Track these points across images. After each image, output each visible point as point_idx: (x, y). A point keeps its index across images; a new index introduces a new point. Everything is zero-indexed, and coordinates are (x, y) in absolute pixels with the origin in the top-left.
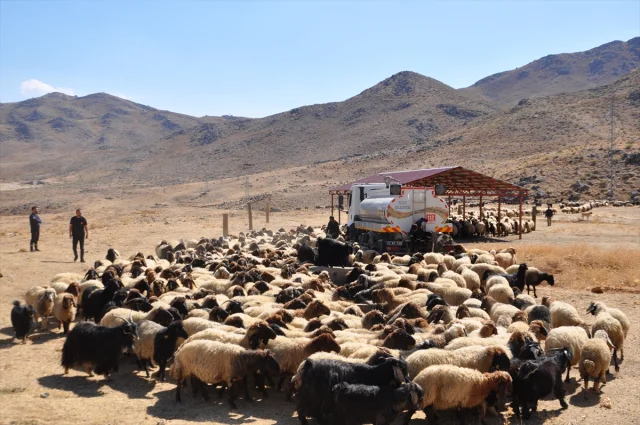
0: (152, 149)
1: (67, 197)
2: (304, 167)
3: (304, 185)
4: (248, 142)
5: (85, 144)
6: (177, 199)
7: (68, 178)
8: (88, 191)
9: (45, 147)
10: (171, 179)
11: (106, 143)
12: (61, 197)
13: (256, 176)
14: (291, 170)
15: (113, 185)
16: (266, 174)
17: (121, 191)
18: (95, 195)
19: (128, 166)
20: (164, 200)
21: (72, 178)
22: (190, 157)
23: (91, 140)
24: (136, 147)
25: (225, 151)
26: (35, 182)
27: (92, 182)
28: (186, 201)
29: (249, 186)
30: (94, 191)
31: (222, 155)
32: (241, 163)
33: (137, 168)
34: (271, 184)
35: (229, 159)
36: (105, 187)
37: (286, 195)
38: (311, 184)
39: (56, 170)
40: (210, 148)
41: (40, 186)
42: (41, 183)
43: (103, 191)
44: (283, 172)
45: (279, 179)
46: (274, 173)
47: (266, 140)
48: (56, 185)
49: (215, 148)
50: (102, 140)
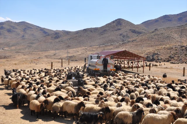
0: (39, 40)
1: (11, 54)
2: (87, 47)
3: (86, 53)
4: (70, 39)
5: (18, 37)
6: (46, 56)
7: (12, 48)
8: (18, 52)
9: (5, 38)
10: (45, 49)
11: (24, 37)
12: (9, 54)
13: (71, 50)
14: (82, 48)
15: (26, 51)
16: (74, 49)
17: (28, 53)
18: (20, 53)
19: (31, 45)
20: (42, 56)
21: (13, 48)
22: (51, 43)
23: (20, 36)
24: (34, 39)
25: (62, 41)
26: (1, 49)
27: (20, 49)
28: (49, 57)
29: (68, 53)
30: (20, 52)
31: (61, 42)
32: (67, 45)
33: (34, 46)
34: (75, 52)
35: (63, 44)
36: (23, 51)
37: (80, 56)
38: (88, 53)
39: (8, 45)
40: (57, 40)
41: (3, 50)
42: (3, 49)
43: (23, 53)
44: (80, 49)
45: (78, 51)
46: (77, 49)
47: (75, 38)
48: (7, 50)
49: (59, 40)
50: (23, 36)
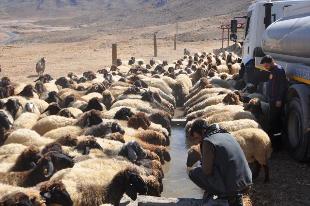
0: (133, 10)
1: (89, 34)
2: (209, 18)
3: (209, 27)
4: (181, 5)
5: (101, 8)
6: (143, 35)
7: (92, 24)
8: (101, 31)
9: (83, 9)
10: (141, 25)
11: (111, 7)
12: (87, 34)
13: (183, 23)
14: (202, 20)
15: (113, 28)
16: (189, 22)
17: (116, 31)
19: (121, 18)
20: (136, 36)
21: (94, 24)
22: (151, 13)
23: (104, 6)
24: (125, 8)
25: (168, 10)
26: (78, 26)
27: (103, 26)
28: (147, 36)
29: (177, 28)
30: (104, 31)
31: (167, 12)
32: (177, 16)
33: (125, 19)
34: (191, 27)
35: (171, 14)
36: (109, 29)
37: (199, 33)
38: (212, 27)
39: (87, 20)
40: (161, 9)
41: (80, 28)
42: (81, 27)
43: (108, 31)
44: (197, 20)
45: (195, 24)
46: (193, 21)
47: (189, 4)
48: (87, 28)
49: (163, 9)
50: (109, 5)
